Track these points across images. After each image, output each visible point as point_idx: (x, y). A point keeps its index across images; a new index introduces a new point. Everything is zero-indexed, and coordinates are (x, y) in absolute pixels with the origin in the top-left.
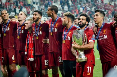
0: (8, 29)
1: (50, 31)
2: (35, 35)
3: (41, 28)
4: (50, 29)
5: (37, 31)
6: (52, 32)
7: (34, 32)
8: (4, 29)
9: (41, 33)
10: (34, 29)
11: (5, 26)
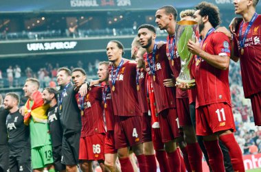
0: (121, 77)
1: (169, 59)
2: (149, 73)
3: (157, 57)
4: (168, 54)
5: (151, 64)
6: (174, 59)
7: (148, 69)
8: (112, 78)
9: (159, 66)
10: (146, 64)
11: (115, 71)
